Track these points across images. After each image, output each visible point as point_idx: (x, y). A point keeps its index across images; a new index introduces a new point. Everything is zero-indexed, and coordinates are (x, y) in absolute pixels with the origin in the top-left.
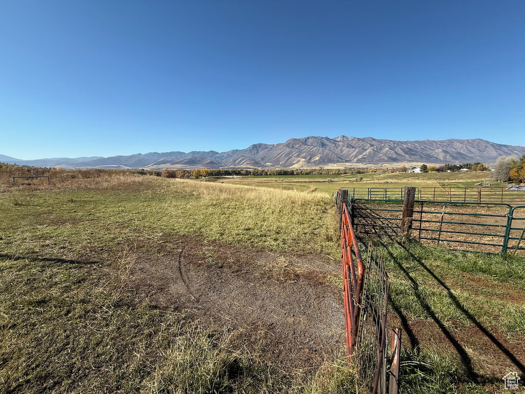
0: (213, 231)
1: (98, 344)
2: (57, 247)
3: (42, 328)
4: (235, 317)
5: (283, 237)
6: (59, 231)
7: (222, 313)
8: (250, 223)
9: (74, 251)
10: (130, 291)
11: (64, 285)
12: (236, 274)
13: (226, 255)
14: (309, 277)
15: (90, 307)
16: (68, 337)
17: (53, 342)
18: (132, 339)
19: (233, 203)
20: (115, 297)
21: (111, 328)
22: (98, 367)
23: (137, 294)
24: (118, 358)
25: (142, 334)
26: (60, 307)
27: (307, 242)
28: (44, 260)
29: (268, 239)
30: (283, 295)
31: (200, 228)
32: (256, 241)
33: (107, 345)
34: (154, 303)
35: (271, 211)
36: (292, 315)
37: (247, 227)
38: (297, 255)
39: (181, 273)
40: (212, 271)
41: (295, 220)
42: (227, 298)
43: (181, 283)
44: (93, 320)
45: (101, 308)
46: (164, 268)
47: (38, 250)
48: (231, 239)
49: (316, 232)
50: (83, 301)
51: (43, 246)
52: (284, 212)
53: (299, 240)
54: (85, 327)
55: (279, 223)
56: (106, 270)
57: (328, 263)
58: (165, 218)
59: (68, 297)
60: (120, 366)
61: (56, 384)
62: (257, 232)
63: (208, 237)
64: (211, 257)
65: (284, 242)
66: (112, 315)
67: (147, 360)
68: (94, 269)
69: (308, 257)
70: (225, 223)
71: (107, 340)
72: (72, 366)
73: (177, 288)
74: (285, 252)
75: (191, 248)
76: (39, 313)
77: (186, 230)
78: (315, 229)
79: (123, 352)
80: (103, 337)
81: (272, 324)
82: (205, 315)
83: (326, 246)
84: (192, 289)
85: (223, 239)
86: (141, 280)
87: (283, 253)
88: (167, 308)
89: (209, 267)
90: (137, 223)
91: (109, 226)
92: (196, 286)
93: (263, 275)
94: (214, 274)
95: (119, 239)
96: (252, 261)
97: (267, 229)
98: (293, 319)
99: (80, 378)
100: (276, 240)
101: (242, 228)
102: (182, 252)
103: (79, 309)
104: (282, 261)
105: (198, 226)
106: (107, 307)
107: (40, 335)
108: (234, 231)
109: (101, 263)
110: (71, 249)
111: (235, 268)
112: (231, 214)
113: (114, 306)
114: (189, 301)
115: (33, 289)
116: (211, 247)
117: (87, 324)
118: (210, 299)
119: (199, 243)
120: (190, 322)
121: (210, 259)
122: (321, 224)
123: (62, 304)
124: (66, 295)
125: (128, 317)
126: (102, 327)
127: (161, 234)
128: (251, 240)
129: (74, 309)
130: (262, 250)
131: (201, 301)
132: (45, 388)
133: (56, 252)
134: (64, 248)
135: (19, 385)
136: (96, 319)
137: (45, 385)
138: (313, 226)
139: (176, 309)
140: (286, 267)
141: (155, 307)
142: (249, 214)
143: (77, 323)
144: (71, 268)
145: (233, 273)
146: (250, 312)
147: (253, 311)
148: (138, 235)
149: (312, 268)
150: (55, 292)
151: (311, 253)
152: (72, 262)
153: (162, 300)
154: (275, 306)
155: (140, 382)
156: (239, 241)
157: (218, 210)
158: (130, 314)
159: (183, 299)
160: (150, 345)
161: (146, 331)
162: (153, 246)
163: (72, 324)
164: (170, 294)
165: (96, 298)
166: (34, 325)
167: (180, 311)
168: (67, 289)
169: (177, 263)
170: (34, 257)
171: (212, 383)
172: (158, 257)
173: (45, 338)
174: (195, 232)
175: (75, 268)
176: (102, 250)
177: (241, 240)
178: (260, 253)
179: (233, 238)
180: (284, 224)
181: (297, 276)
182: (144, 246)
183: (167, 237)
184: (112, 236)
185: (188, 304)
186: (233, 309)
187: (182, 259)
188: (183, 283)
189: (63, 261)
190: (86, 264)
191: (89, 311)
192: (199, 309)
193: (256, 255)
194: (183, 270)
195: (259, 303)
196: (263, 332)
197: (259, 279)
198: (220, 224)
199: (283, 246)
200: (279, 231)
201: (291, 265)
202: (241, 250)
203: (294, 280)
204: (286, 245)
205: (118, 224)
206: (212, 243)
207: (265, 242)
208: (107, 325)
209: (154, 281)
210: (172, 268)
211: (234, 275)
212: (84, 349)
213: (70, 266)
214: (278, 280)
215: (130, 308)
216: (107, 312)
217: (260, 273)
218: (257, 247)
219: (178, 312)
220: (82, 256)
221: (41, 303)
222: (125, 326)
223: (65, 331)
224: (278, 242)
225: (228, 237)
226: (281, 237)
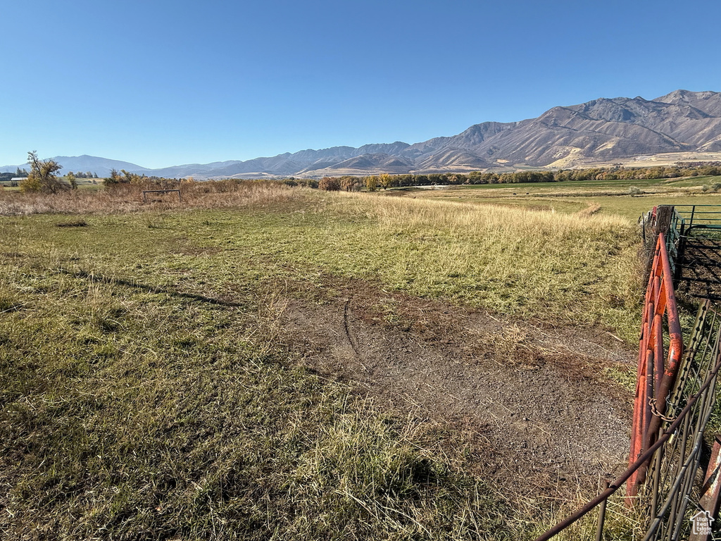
0: (397, 274)
1: (248, 402)
2: (196, 282)
3: (189, 372)
4: (426, 404)
5: (520, 293)
6: (196, 262)
7: (407, 395)
8: (460, 266)
9: (214, 289)
10: (282, 346)
11: (207, 328)
12: (431, 343)
13: (415, 313)
14: (564, 364)
15: (236, 358)
16: (215, 387)
17: (201, 390)
18: (285, 404)
19: (431, 232)
20: (264, 350)
21: (260, 387)
22: (250, 428)
23: (289, 351)
24: (270, 423)
25: (298, 402)
26: (205, 353)
27: (569, 306)
28: (183, 295)
29: (492, 294)
30: (511, 386)
31: (376, 270)
32: (469, 295)
33: (257, 406)
34: (311, 366)
35: (499, 247)
36: (524, 419)
37: (453, 272)
38: (544, 325)
39: (347, 332)
40: (393, 335)
41: (546, 264)
42: (415, 376)
43: (348, 346)
44: (241, 373)
45: (248, 361)
46: (323, 322)
47: (176, 284)
48: (424, 289)
49: (588, 289)
50: (228, 350)
51: (181, 279)
52: (526, 251)
53: (550, 300)
54: (233, 381)
55: (513, 270)
56: (252, 316)
57: (609, 346)
58: (324, 252)
59: (212, 342)
60: (273, 433)
61: (208, 434)
62: (471, 281)
63: (388, 284)
64: (392, 313)
65: (521, 301)
66: (261, 372)
67: (304, 432)
68: (238, 313)
69: (567, 331)
70: (416, 263)
71: (257, 399)
72: (222, 420)
73: (342, 352)
74: (521, 318)
75: (363, 298)
76: (186, 357)
77: (355, 271)
78: (589, 284)
79: (277, 419)
80: (253, 396)
81: (487, 425)
82: (381, 393)
83: (607, 315)
84: (363, 356)
85: (412, 287)
86: (295, 333)
87: (518, 319)
88: (328, 375)
89: (390, 327)
90: (287, 256)
91: (252, 260)
92: (370, 353)
93: (477, 351)
94: (396, 339)
95: (265, 277)
96: (459, 327)
97: (490, 278)
98: (525, 425)
99: (232, 434)
100: (505, 296)
101: (445, 273)
102: (349, 302)
103: (224, 359)
104: (514, 333)
105: (373, 266)
106: (255, 362)
107: (188, 380)
108: (430, 278)
109: (245, 306)
110: (211, 285)
111: (431, 333)
112: (427, 249)
113: (263, 362)
114: (359, 371)
115: (176, 328)
116: (393, 299)
117: (234, 377)
118: (389, 373)
119: (374, 292)
120: (359, 399)
121: (391, 317)
122: (604, 275)
123: (206, 350)
124: (209, 340)
125: (279, 377)
126: (251, 384)
127: (319, 274)
128: (460, 294)
129: (220, 357)
130: (479, 311)
131: (375, 374)
132: (198, 436)
133: (194, 287)
134: (203, 283)
135: (175, 427)
136: (243, 373)
137: (198, 433)
138: (584, 279)
139: (340, 378)
140: (520, 342)
141: (314, 372)
142: (458, 251)
143: (223, 374)
144: (212, 309)
145: (426, 340)
146: (451, 402)
147: (456, 401)
148: (288, 273)
149: (572, 351)
150: (198, 334)
151: (574, 325)
152: (213, 302)
153: (322, 365)
154: (494, 400)
155: (297, 456)
156: (438, 294)
157: (405, 243)
158: (282, 375)
159: (350, 367)
160: (308, 415)
161: (303, 399)
162: (309, 290)
163: (218, 374)
164: (333, 358)
165: (243, 349)
166: (180, 367)
167: (345, 382)
168: (210, 333)
169: (342, 317)
170: (174, 292)
171: (389, 480)
172: (315, 305)
173: (193, 384)
174: (368, 274)
175: (217, 309)
176: (246, 289)
177: (442, 292)
178: (473, 316)
179: (429, 288)
180: (523, 271)
181: (541, 360)
182: (296, 289)
183: (329, 279)
184: (256, 272)
185: (356, 375)
186: (424, 392)
187: (349, 312)
188: (351, 346)
189: (204, 300)
190: (229, 305)
191: (235, 363)
192: (372, 384)
193: (467, 319)
194: (351, 327)
195: (468, 390)
196: (470, 433)
197: (469, 355)
198: (408, 265)
199: (518, 307)
200: (513, 282)
201: (531, 341)
202: (442, 308)
203: (534, 365)
204: (524, 307)
205: (263, 256)
206: (394, 292)
207: (484, 298)
208: (256, 383)
209: (311, 337)
210: (334, 322)
211: (427, 345)
212: (234, 404)
213: (211, 306)
214: (503, 362)
215: (283, 368)
216: (255, 368)
217: (472, 347)
218: (469, 304)
219: (344, 382)
220: (224, 295)
221: (186, 344)
222: (277, 387)
223: (212, 380)
224: (508, 301)
225: (421, 285)
226: (515, 293)
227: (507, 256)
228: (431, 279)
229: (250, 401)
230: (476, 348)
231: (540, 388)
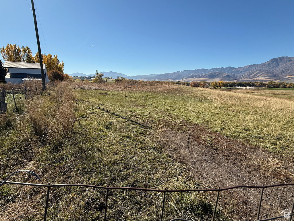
0: (217, 125)
2: (136, 117)
3: (128, 147)
4: (217, 182)
5: (284, 144)
6: (137, 110)
7: (209, 176)
8: (251, 126)
9: (141, 120)
10: (161, 145)
11: (136, 133)
12: (226, 157)
13: (221, 143)
16: (135, 154)
17: (130, 153)
18: (157, 166)
19: (239, 108)
20: (154, 145)
21: (150, 158)
22: (143, 171)
23: (163, 147)
24: (150, 171)
25: (162, 166)
28: (131, 121)
29: (266, 141)
31: (207, 122)
32: (252, 140)
33: (147, 164)
34: (170, 155)
35: (277, 119)
36: (269, 204)
37: (246, 128)
39: (188, 145)
40: (208, 150)
42: (215, 169)
43: (187, 150)
44: (144, 151)
45: (148, 147)
46: (179, 139)
47: (130, 117)
48: (229, 133)
50: (142, 142)
51: (132, 115)
54: (141, 153)
55: (283, 132)
56: (153, 132)
58: (186, 112)
59: (137, 138)
60: (151, 175)
61: (129, 168)
62: (255, 134)
63: (211, 129)
64: (210, 141)
65: (284, 148)
66: (151, 153)
67: (162, 178)
68: (148, 130)
70: (227, 122)
71: (147, 161)
72: (134, 165)
73: (184, 152)
74: (281, 156)
76: (128, 141)
79: (153, 170)
80: (146, 160)
81: (247, 200)
82: (197, 172)
84: (193, 156)
85: (222, 132)
86: (167, 141)
87: (279, 157)
88: (176, 160)
89: (207, 147)
90: (170, 112)
91: (157, 111)
92: (196, 155)
94: (209, 152)
95: (160, 118)
96: (243, 153)
97: (267, 134)
98: (269, 207)
99: (137, 171)
100: (274, 144)
101: (241, 128)
102: (192, 133)
103: (139, 145)
104: (275, 163)
105: (206, 120)
106: (150, 148)
107: (127, 149)
109: (151, 128)
111: (227, 153)
112: (235, 116)
113: (153, 149)
114: (189, 161)
115: (127, 131)
116: (212, 135)
118: (202, 165)
119: (204, 131)
123: (134, 141)
124: (136, 138)
125: (157, 156)
126: (147, 156)
127: (182, 120)
128: (247, 138)
130: (257, 148)
131: (196, 164)
132: (126, 168)
134: (138, 117)
135: (119, 163)
136: (145, 151)
137: (126, 167)
139: (181, 162)
140: (277, 168)
141: (171, 157)
142: (252, 119)
143: (138, 150)
144: (139, 127)
145: (224, 156)
146: (230, 185)
148: (169, 118)
150: (133, 135)
152: (140, 124)
153: (175, 155)
155: (157, 186)
156: (235, 137)
157: (224, 112)
158: (159, 155)
159: (186, 159)
160: (165, 172)
161: (164, 166)
162: (176, 126)
163: (136, 150)
164: (180, 154)
165: (147, 143)
166: (125, 145)
167: (183, 164)
168: (137, 135)
169: (187, 139)
170: (128, 119)
172: (177, 132)
173: (128, 151)
174: (203, 123)
175: (141, 127)
176: (152, 122)
177: (238, 136)
178: (252, 150)
179: (231, 133)
180: (289, 133)
181: (288, 179)
182: (171, 125)
183: (185, 122)
184: (157, 116)
185: (188, 163)
186: (217, 177)
187: (191, 137)
188: (188, 151)
189: (137, 123)
190: (145, 127)
191: (143, 147)
192: (194, 168)
193: (249, 151)
194: (190, 143)
196: (236, 201)
197: (245, 167)
198: (223, 122)
199: (281, 151)
200: (281, 138)
201: (285, 168)
202: (236, 143)
203: (283, 180)
204: (285, 151)
205: (161, 111)
206: (213, 133)
207: (261, 143)
208: (149, 156)
209: (173, 144)
210: (183, 140)
211: (224, 158)
212: (139, 161)
213: (139, 126)
214: (264, 175)
215: (159, 153)
216: (149, 150)
217: (248, 164)
218: (251, 144)
219: (182, 164)
220: (144, 123)
221: (128, 137)
222: (156, 159)
223: (134, 151)
224: (275, 146)
225: (227, 131)
226: (280, 144)
227: (281, 124)
228: (233, 129)
229: (145, 161)
230: (250, 165)
231: (284, 192)
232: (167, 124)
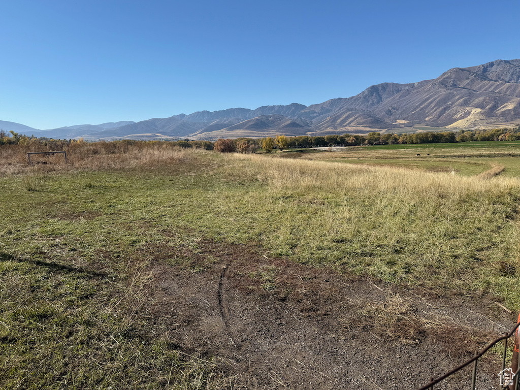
0: (279, 240)
1: (98, 382)
2: (67, 249)
3: (41, 348)
4: (293, 383)
5: (408, 260)
6: (71, 227)
7: (274, 373)
8: (346, 231)
9: (85, 256)
10: (147, 319)
11: (69, 299)
12: (307, 314)
13: (294, 281)
14: (446, 337)
15: (94, 332)
16: (66, 364)
17: (50, 367)
18: (140, 384)
19: (321, 195)
20: (128, 322)
21: (116, 364)
23: (155, 324)
25: (154, 381)
26: (62, 326)
27: (459, 274)
29: (377, 261)
30: (387, 363)
31: (260, 234)
32: (353, 262)
33: (108, 386)
34: (175, 341)
35: (391, 210)
37: (338, 238)
38: (430, 295)
39: (220, 302)
40: (268, 304)
41: (439, 229)
42: (286, 352)
43: (218, 317)
44: (97, 349)
45: (107, 335)
46: (196, 291)
47: (46, 251)
48: (307, 255)
49: (480, 255)
50: (88, 323)
51: (52, 246)
52: (419, 215)
53: (439, 268)
54: (86, 357)
55: (402, 235)
56: (120, 285)
57: (497, 318)
58: (208, 216)
59: (71, 315)
62: (356, 247)
63: (270, 250)
64: (270, 281)
65: (408, 269)
66: (120, 348)
68: (106, 283)
69: (454, 301)
70: (301, 228)
71: (109, 379)
73: (211, 323)
74: (406, 287)
75: (242, 264)
76: (40, 330)
77: (238, 236)
78: (482, 250)
80: (105, 375)
82: (246, 371)
83: (497, 284)
84: (233, 329)
85: (294, 253)
86: (164, 304)
87: (401, 289)
88: (191, 351)
89: (264, 297)
90: (169, 221)
91: (131, 224)
92: (240, 325)
93: (353, 324)
94: (270, 309)
95: (141, 243)
96: (339, 297)
97: (376, 244)
100: (391, 263)
101: (329, 238)
102: (227, 268)
103: (82, 333)
104: (397, 303)
105: (257, 231)
106: (115, 336)
107: (38, 357)
109: (115, 275)
110: (82, 252)
111: (308, 303)
112: (315, 213)
113: (123, 336)
114: (225, 346)
115: (36, 299)
116: (273, 266)
117: (88, 354)
118: (258, 348)
119: (255, 258)
120: (221, 377)
121: (268, 285)
122: (498, 240)
123: (63, 323)
124: (69, 312)
125: (138, 353)
126: (106, 361)
127: (200, 240)
128: (344, 260)
129: (77, 331)
130: (362, 279)
131: (243, 348)
133: (62, 256)
134: (74, 250)
136: (99, 348)
138: (477, 245)
139: (205, 354)
140: (402, 313)
141: (176, 347)
142: (347, 215)
143: (77, 350)
144: (79, 278)
145: (302, 311)
146: (320, 381)
147: (326, 379)
148: (167, 238)
149: (456, 322)
150: (58, 306)
151: (462, 295)
152: (81, 270)
153: (187, 340)
154: (366, 378)
156: (320, 260)
157: (292, 206)
158: (142, 350)
159: (217, 342)
161: (160, 378)
162: (186, 257)
163: (72, 350)
164: (200, 331)
165: (104, 321)
166: (33, 343)
167: (209, 358)
168: (72, 305)
169: (217, 286)
170: (39, 262)
172: (190, 273)
173: (43, 361)
174: (251, 239)
175: (84, 278)
176: (119, 256)
177: (325, 259)
178: (355, 284)
179: (312, 254)
180: (413, 236)
181: (422, 334)
182: (173, 255)
183: (208, 244)
184: (133, 238)
185: (222, 351)
186: (292, 370)
187: (225, 280)
188: (221, 318)
189: (72, 268)
190: (97, 274)
191: (93, 337)
192: (237, 361)
193: (349, 287)
194: (224, 296)
195: (338, 368)
197: (346, 328)
198: (292, 229)
199: (404, 276)
200: (401, 248)
201: (415, 311)
202: (323, 275)
203: (414, 339)
204: (410, 275)
205: (143, 221)
206: (276, 258)
207: (369, 265)
208: (112, 359)
209: (180, 308)
210: (207, 293)
211: (303, 316)
212: (82, 383)
213: (78, 274)
214: (382, 336)
215: (143, 342)
216: (114, 343)
217: (350, 319)
218: (352, 272)
219: (207, 359)
220: (94, 263)
221: (44, 317)
222: (133, 365)
223: (64, 357)
224: (394, 268)
225: (304, 251)
226: (402, 260)
227: (398, 219)
228: (314, 244)
229: (102, 379)
230: (354, 320)
231: (419, 364)
232: (160, 256)
